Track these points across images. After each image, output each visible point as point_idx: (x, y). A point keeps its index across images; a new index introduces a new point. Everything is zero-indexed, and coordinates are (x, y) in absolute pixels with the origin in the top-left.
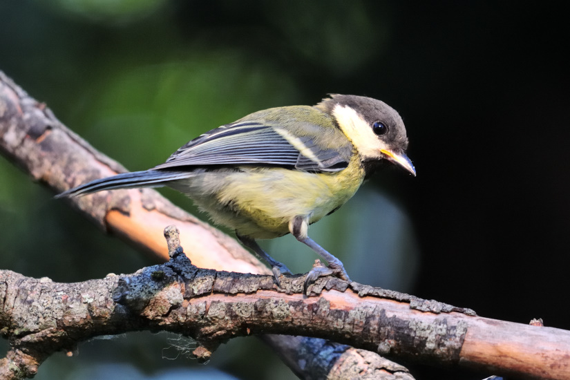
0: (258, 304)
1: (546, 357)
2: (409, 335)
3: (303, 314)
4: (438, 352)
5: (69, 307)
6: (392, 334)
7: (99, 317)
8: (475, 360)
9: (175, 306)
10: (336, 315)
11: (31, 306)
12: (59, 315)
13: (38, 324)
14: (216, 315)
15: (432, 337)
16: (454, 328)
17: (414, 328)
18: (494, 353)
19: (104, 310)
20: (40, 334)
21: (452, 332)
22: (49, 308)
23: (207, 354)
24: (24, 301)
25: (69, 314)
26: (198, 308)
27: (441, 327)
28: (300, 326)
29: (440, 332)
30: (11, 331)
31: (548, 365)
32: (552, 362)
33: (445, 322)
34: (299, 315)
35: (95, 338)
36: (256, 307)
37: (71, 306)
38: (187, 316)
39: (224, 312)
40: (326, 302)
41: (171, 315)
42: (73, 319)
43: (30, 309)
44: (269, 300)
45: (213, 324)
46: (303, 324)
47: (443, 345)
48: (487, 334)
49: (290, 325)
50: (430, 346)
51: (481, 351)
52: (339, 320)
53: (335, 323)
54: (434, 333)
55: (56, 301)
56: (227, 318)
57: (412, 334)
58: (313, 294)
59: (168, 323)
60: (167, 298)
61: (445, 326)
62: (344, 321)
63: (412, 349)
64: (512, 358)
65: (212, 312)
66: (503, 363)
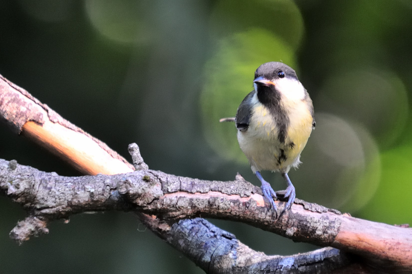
0: (211, 200)
1: (386, 243)
2: (306, 225)
3: (239, 208)
4: (323, 237)
5: (76, 194)
6: (296, 224)
7: (97, 201)
8: (343, 243)
9: (157, 199)
10: (261, 210)
11: (50, 191)
12: (70, 198)
13: (55, 203)
14: (183, 205)
15: (320, 227)
16: (334, 222)
17: (310, 221)
18: (356, 239)
19: (101, 197)
20: (55, 209)
21: (332, 225)
22: (62, 193)
23: (168, 228)
24: (45, 187)
25: (76, 197)
26: (171, 201)
27: (326, 221)
28: (235, 216)
29: (325, 225)
30: (33, 205)
31: (387, 248)
32: (390, 246)
33: (327, 218)
34: (236, 208)
35: (85, 213)
36: (209, 202)
37: (78, 193)
38: (163, 205)
39: (188, 204)
40: (255, 201)
41: (153, 203)
42: (79, 201)
43: (50, 193)
44: (217, 198)
45: (179, 211)
46: (237, 214)
47: (327, 233)
48: (352, 227)
49: (228, 214)
50: (318, 232)
51: (348, 238)
52: (263, 213)
53: (260, 215)
54: (322, 225)
55: (67, 189)
56: (189, 207)
57: (308, 225)
58: (245, 196)
59: (150, 209)
60: (152, 193)
61: (328, 221)
62: (266, 214)
63: (306, 234)
64: (366, 242)
65: (181, 203)
66: (359, 246)
